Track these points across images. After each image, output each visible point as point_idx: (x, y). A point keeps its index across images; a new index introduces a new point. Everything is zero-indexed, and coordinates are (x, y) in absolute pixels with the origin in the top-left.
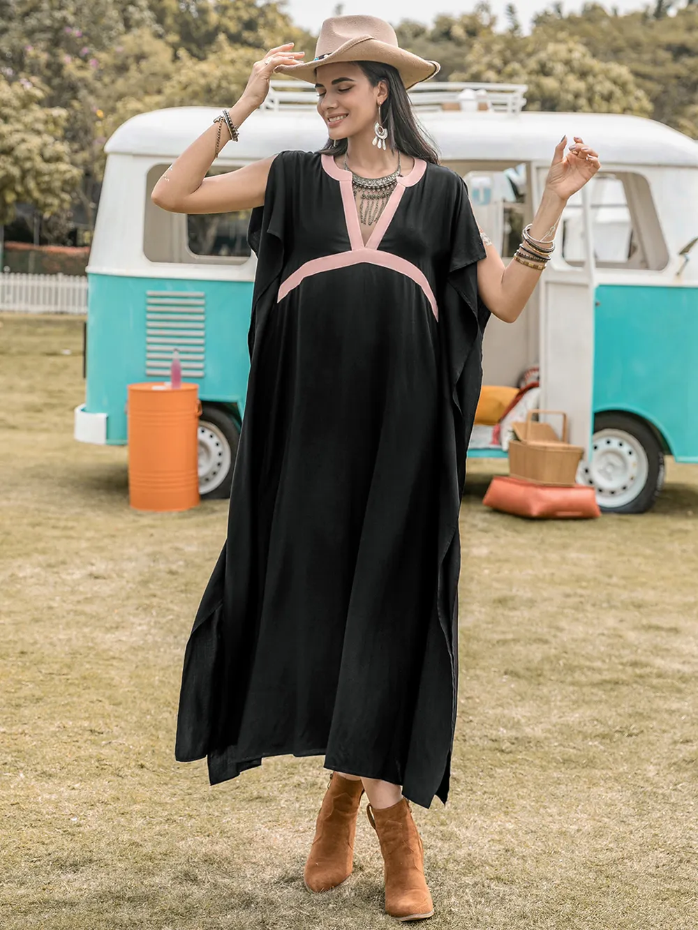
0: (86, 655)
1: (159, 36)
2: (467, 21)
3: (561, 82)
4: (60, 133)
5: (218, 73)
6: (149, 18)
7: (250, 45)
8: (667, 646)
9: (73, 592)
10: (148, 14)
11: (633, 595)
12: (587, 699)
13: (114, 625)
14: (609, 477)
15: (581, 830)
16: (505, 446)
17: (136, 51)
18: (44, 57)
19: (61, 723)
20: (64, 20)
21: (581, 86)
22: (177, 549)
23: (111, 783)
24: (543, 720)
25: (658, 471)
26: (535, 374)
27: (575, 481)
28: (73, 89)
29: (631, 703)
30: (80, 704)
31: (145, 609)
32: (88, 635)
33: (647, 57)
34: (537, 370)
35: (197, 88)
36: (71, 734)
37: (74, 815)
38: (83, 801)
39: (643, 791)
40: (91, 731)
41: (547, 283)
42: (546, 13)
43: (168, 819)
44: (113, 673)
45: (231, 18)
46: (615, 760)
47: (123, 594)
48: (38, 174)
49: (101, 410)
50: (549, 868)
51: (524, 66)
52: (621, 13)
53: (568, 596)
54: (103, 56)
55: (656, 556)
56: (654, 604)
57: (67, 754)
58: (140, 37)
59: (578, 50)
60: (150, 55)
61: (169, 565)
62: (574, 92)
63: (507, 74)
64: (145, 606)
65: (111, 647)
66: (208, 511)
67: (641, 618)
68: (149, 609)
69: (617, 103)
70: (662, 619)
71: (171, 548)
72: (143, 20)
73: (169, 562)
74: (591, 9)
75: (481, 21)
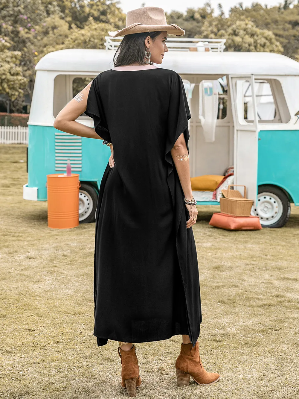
0: (25, 294)
1: (63, 18)
2: (201, 11)
3: (243, 38)
4: (18, 62)
5: (89, 34)
6: (58, 10)
7: (104, 22)
8: (292, 287)
9: (20, 265)
10: (57, 8)
11: (277, 264)
12: (256, 313)
13: (37, 281)
14: (266, 212)
15: (253, 377)
16: (219, 200)
17: (52, 25)
18: (10, 28)
19: (15, 327)
20: (19, 11)
21: (251, 40)
22: (67, 244)
23: (40, 353)
24: (236, 324)
25: (288, 209)
26: (232, 170)
27: (251, 214)
28: (24, 42)
29: (276, 315)
30: (23, 318)
31: (51, 273)
32: (26, 285)
33: (281, 27)
34: (233, 168)
35: (80, 41)
36: (20, 332)
37: (21, 371)
38: (25, 363)
39: (281, 357)
40: (29, 330)
41: (237, 130)
42: (235, 7)
43: (68, 369)
44: (37, 303)
45: (95, 10)
46: (269, 343)
47: (42, 266)
48: (8, 81)
49: (35, 186)
50: (238, 396)
51: (226, 32)
52: (269, 7)
53: (247, 265)
54: (37, 27)
55: (287, 245)
56: (286, 268)
57: (18, 341)
58: (54, 19)
59: (250, 24)
60: (59, 27)
61: (63, 252)
62: (249, 43)
63: (219, 35)
64: (51, 272)
65: (36, 291)
66: (82, 228)
67: (280, 275)
68: (53, 273)
69: (267, 48)
70: (290, 275)
71: (65, 244)
72: (55, 11)
73: (63, 250)
74: (255, 5)
75: (207, 11)
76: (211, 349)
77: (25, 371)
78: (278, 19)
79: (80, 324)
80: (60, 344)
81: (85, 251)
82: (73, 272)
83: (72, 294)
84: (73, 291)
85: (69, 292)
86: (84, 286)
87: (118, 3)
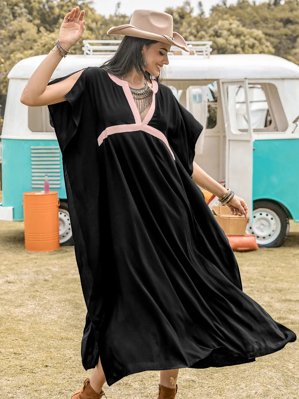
0: (7, 319)
1: (31, 21)
2: (180, 11)
3: (227, 40)
6: (25, 12)
8: (295, 309)
10: (24, 10)
11: (277, 285)
13: (19, 305)
14: (262, 230)
17: (19, 28)
21: (238, 41)
22: (48, 269)
23: (28, 377)
25: (286, 227)
27: (245, 233)
30: (7, 341)
31: (33, 298)
32: (7, 309)
33: (271, 25)
34: (224, 182)
36: (5, 355)
37: (9, 393)
38: (14, 386)
40: (15, 353)
42: (218, 5)
43: (60, 392)
44: (21, 327)
47: (23, 290)
49: (10, 205)
51: (207, 33)
52: (257, 4)
54: (3, 32)
55: (287, 267)
56: (288, 289)
57: (4, 365)
58: (21, 22)
59: (235, 24)
60: (26, 30)
61: (44, 277)
62: (234, 44)
63: (199, 37)
64: (33, 296)
65: (18, 315)
66: (64, 251)
67: (281, 296)
68: (35, 297)
69: (257, 49)
70: (292, 296)
71: (45, 269)
72: (22, 13)
73: (44, 275)
74: (241, 2)
75: (186, 10)
76: (211, 374)
77: (15, 393)
78: (268, 16)
79: (69, 350)
80: (49, 368)
81: (68, 277)
82: (55, 298)
83: (56, 319)
84: (56, 317)
85: (53, 317)
86: (66, 312)
87: (91, 3)
